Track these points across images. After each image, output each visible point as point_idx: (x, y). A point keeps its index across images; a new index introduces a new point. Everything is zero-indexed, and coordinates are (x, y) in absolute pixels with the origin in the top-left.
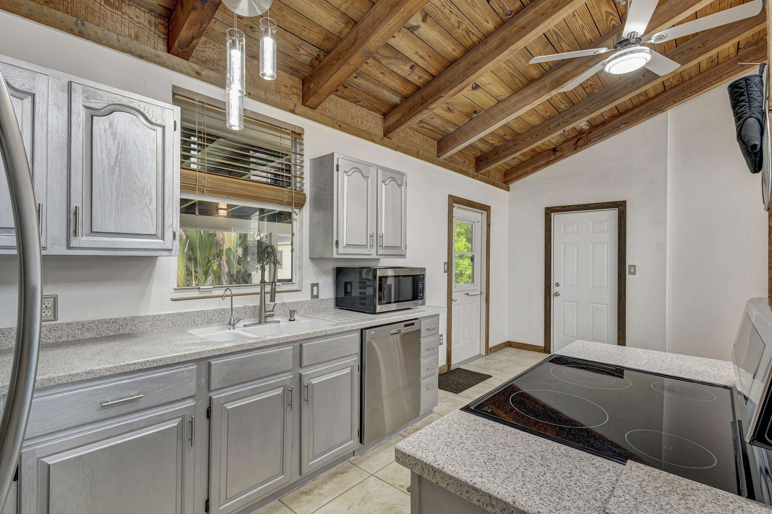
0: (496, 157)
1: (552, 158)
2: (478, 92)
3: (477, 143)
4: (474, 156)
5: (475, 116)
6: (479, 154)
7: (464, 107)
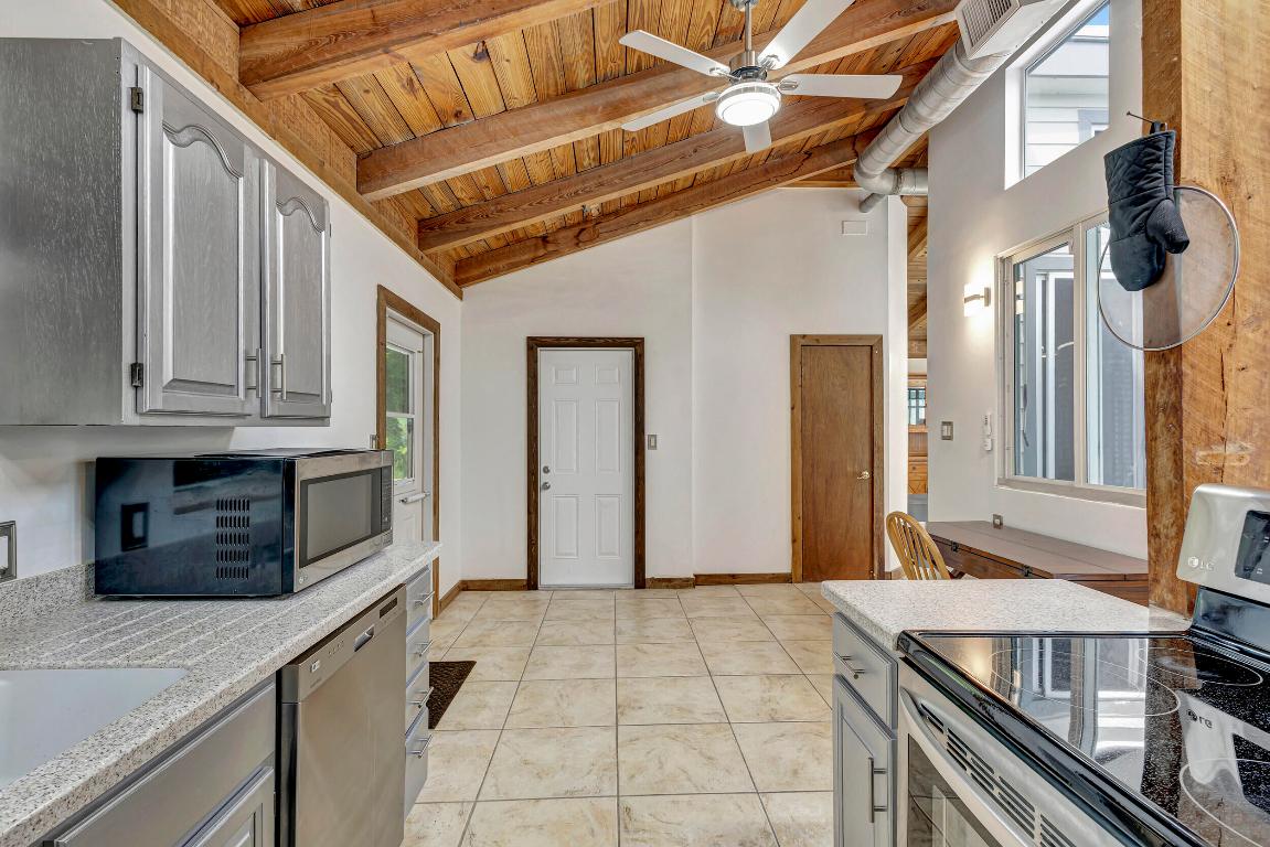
0: (463, 227)
1: (541, 252)
2: (481, 68)
3: (433, 188)
4: (417, 216)
5: (454, 123)
6: (427, 213)
7: (443, 92)
